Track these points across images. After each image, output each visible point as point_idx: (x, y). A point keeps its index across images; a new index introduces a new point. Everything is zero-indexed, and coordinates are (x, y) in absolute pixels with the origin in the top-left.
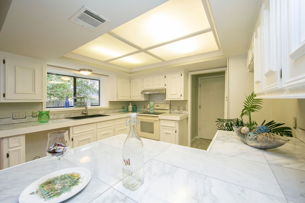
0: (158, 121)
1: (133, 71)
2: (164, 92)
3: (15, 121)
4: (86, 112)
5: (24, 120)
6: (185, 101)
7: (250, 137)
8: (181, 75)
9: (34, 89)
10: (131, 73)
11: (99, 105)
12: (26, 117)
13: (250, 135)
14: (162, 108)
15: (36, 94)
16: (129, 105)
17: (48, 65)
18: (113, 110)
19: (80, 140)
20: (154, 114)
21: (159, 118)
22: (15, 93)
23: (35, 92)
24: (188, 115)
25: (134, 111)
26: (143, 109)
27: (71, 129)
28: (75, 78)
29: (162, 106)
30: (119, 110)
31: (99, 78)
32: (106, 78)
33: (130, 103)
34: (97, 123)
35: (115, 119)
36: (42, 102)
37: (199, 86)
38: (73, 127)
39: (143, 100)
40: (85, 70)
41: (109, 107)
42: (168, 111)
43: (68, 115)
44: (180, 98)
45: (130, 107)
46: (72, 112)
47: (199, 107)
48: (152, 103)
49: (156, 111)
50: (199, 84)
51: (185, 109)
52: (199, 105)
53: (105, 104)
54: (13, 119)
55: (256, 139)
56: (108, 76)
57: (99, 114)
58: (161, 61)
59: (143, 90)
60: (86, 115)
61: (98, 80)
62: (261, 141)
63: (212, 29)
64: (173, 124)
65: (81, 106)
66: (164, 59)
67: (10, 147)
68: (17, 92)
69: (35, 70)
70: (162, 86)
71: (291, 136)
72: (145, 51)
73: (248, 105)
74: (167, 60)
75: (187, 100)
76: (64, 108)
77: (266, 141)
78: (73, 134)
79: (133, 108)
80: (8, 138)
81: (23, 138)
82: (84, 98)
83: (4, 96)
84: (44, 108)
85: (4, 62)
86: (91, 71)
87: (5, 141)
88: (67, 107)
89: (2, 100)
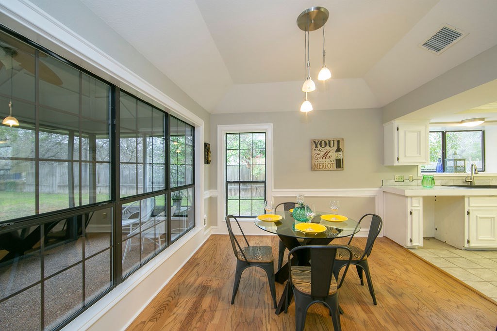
3: (398, 184)
4: (471, 179)
5: (404, 183)
9: (419, 152)
11: (484, 171)
12: (404, 180)
15: (420, 157)
17: (430, 123)
22: (405, 156)
23: (420, 154)
27: (466, 199)
28: (444, 133)
31: (484, 126)
36: (417, 166)
38: (469, 197)
43: (444, 182)
46: (451, 178)
54: (395, 181)
57: (492, 184)
61: (481, 131)
65: (457, 171)
67: (413, 206)
68: (407, 156)
69: (420, 132)
76: (435, 173)
78: (469, 206)
80: (411, 197)
81: (421, 199)
82: (464, 160)
83: (398, 159)
84: (419, 171)
85: (398, 129)
86: (483, 119)
87: (409, 199)
88: (439, 172)
89: (396, 164)
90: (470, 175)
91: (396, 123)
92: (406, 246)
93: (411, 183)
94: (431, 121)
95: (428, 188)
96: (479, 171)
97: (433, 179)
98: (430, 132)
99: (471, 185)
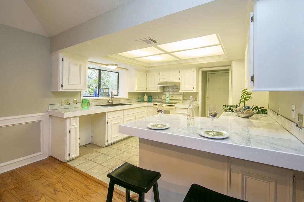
0: (174, 109)
1: (151, 66)
2: (179, 85)
3: (63, 107)
4: (111, 101)
5: (68, 106)
6: (197, 93)
7: (241, 112)
8: (194, 71)
9: (80, 81)
10: (149, 67)
11: (118, 96)
12: (69, 104)
13: (240, 111)
14: (176, 99)
15: (81, 85)
16: (145, 95)
17: (89, 61)
18: (131, 100)
19: (112, 123)
20: (169, 103)
21: (175, 107)
22: (69, 84)
23: (80, 83)
24: (198, 105)
25: (149, 100)
26: (157, 100)
27: (107, 114)
28: (100, 71)
29: (175, 97)
30: (135, 100)
31: (118, 70)
32: (126, 71)
33: (146, 94)
34: (124, 110)
35: (137, 108)
36: (80, 92)
37: (207, 80)
38: (108, 112)
39: (159, 91)
40: (112, 65)
41: (127, 97)
42: (181, 102)
43: (97, 103)
44: (193, 90)
45: (146, 98)
46: (101, 100)
47: (207, 99)
48: (168, 94)
49: (171, 101)
50: (207, 79)
51: (196, 99)
52: (207, 97)
53: (123, 95)
54: (62, 105)
55: (244, 113)
56: (127, 69)
57: (120, 103)
58: (178, 59)
59: (159, 83)
60: (111, 103)
61: (117, 73)
62: (246, 113)
63: (220, 44)
64: (185, 112)
65: (105, 96)
66: (180, 57)
67: (71, 125)
68: (70, 83)
69: (81, 66)
70: (177, 80)
71: (267, 114)
72: (170, 53)
73: (243, 95)
74: (183, 59)
75: (198, 92)
76: (93, 97)
77: (248, 113)
78: (108, 118)
79: (148, 98)
80: (70, 118)
81: (78, 119)
82: (109, 89)
83: (62, 86)
84: (82, 96)
85: (63, 60)
86: (117, 65)
87: (68, 120)
88: (95, 96)
89: (60, 90)
90: (111, 98)
91: (61, 54)
92: (65, 161)
93: (76, 106)
94: (89, 60)
95: (85, 109)
96: (114, 96)
97: (89, 102)
98: (88, 68)
99: (110, 105)
